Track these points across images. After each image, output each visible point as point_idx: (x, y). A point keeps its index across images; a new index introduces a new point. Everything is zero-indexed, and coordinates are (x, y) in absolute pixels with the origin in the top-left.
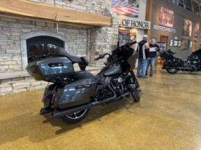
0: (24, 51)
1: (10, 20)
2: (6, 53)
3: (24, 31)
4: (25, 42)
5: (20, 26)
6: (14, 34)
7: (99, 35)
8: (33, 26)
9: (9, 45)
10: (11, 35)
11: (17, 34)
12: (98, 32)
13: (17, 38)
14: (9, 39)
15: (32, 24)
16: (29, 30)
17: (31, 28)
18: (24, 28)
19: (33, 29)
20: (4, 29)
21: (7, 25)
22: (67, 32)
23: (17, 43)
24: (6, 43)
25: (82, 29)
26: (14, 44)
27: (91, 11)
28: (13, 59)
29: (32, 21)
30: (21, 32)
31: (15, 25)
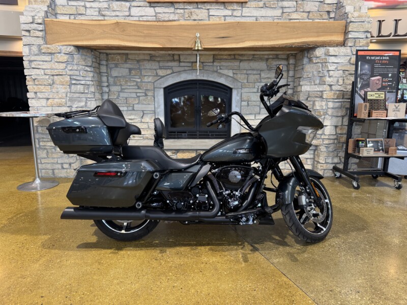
0: (159, 106)
1: (142, 57)
2: (133, 110)
3: (161, 73)
4: (162, 92)
5: (155, 65)
6: (146, 79)
7: (309, 69)
8: (175, 64)
9: (138, 97)
10: (141, 82)
11: (150, 79)
12: (305, 60)
13: (150, 86)
14: (139, 88)
15: (174, 60)
16: (169, 72)
17: (171, 68)
18: (161, 68)
19: (176, 69)
20: (133, 72)
21: (137, 66)
22: (239, 69)
23: (150, 94)
24: (134, 95)
25: (277, 57)
26: (146, 95)
27: (294, 16)
28: (143, 120)
29: (173, 55)
30: (157, 75)
31: (148, 65)
